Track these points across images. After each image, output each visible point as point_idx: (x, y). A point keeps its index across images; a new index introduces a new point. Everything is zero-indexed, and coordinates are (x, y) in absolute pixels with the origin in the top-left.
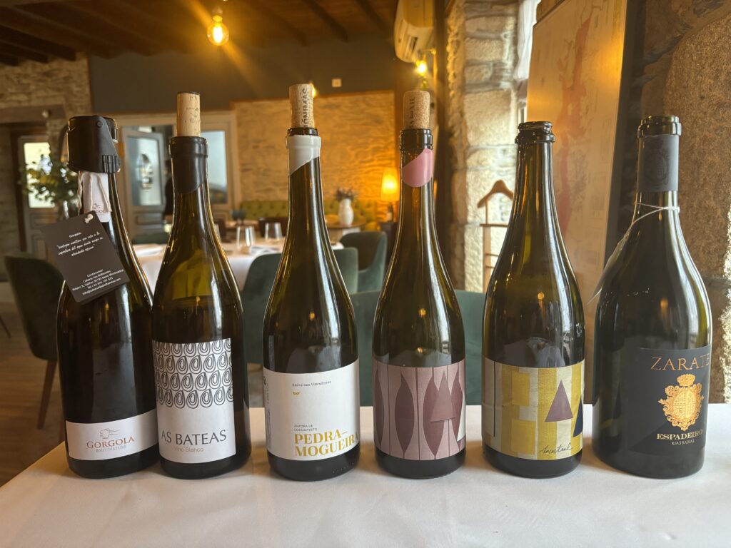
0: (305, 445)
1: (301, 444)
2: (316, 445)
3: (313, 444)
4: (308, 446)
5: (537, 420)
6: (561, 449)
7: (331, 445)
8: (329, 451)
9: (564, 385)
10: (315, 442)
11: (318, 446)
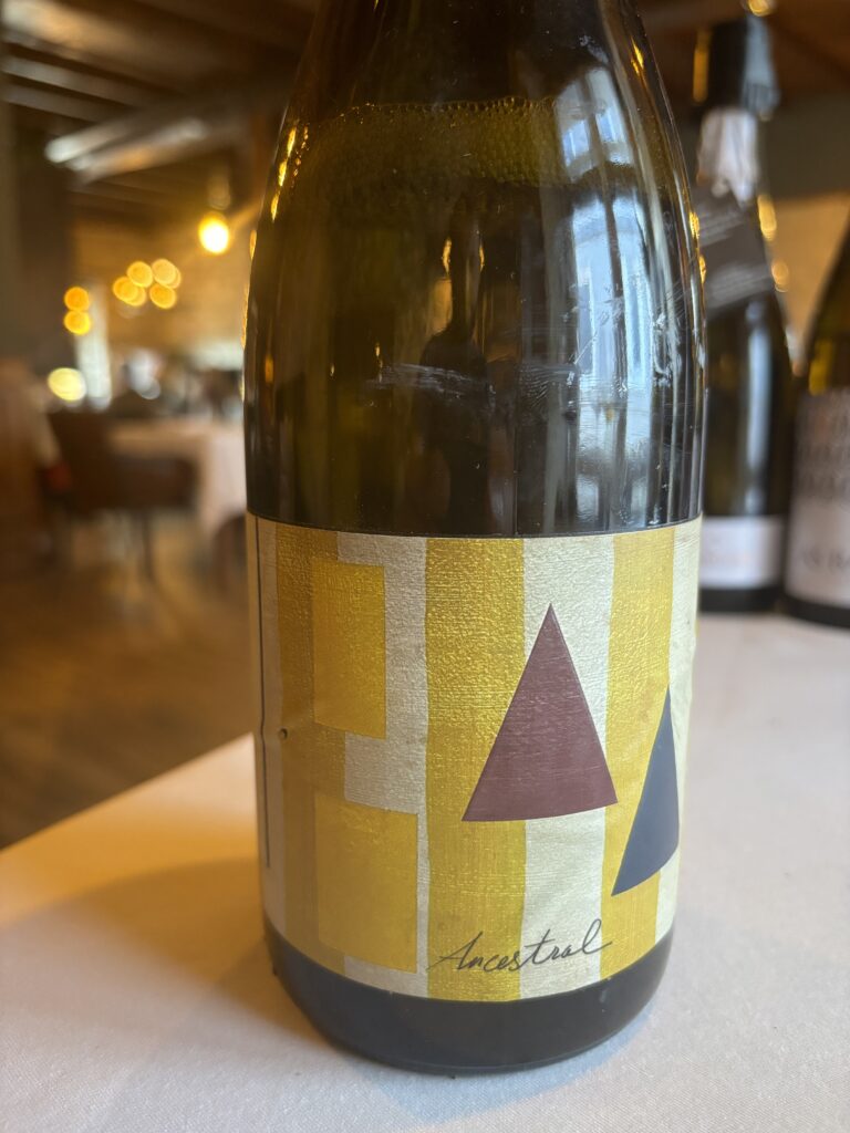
5: (421, 808)
6: (547, 949)
9: (565, 630)
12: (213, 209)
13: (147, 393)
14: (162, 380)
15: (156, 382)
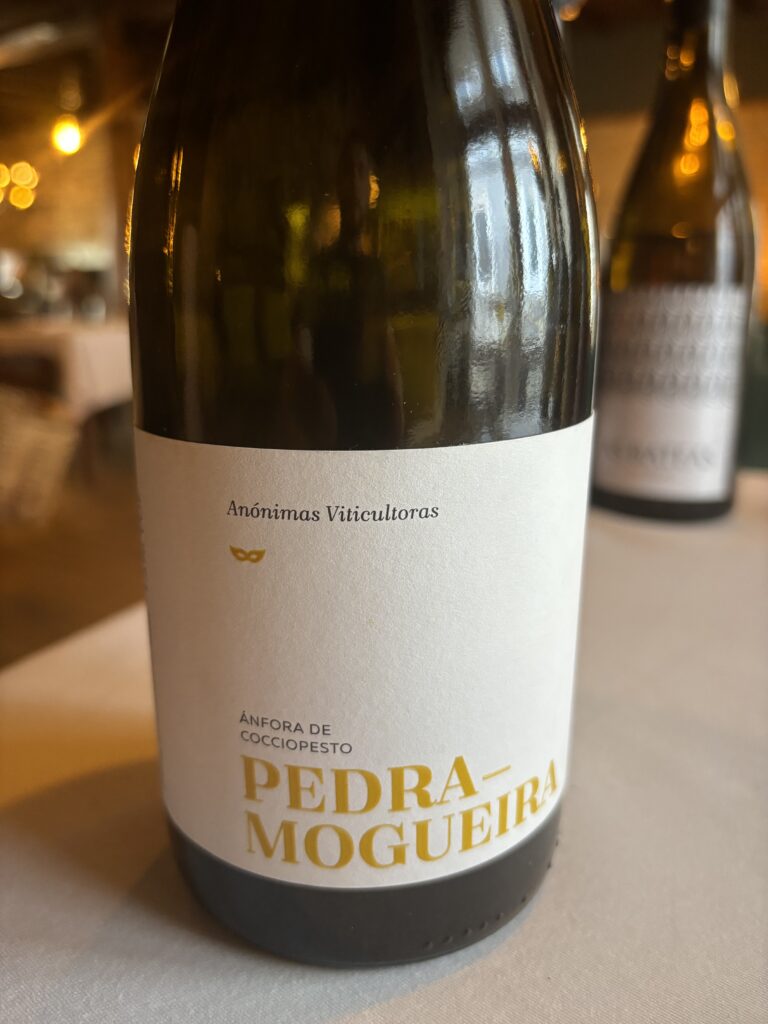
0: (291, 816)
1: (273, 807)
2: (342, 821)
3: (329, 817)
4: (303, 824)
7: (422, 829)
8: (411, 853)
10: (342, 806)
11: (356, 827)
12: (67, 112)
13: (10, 292)
14: (25, 280)
15: (18, 281)
